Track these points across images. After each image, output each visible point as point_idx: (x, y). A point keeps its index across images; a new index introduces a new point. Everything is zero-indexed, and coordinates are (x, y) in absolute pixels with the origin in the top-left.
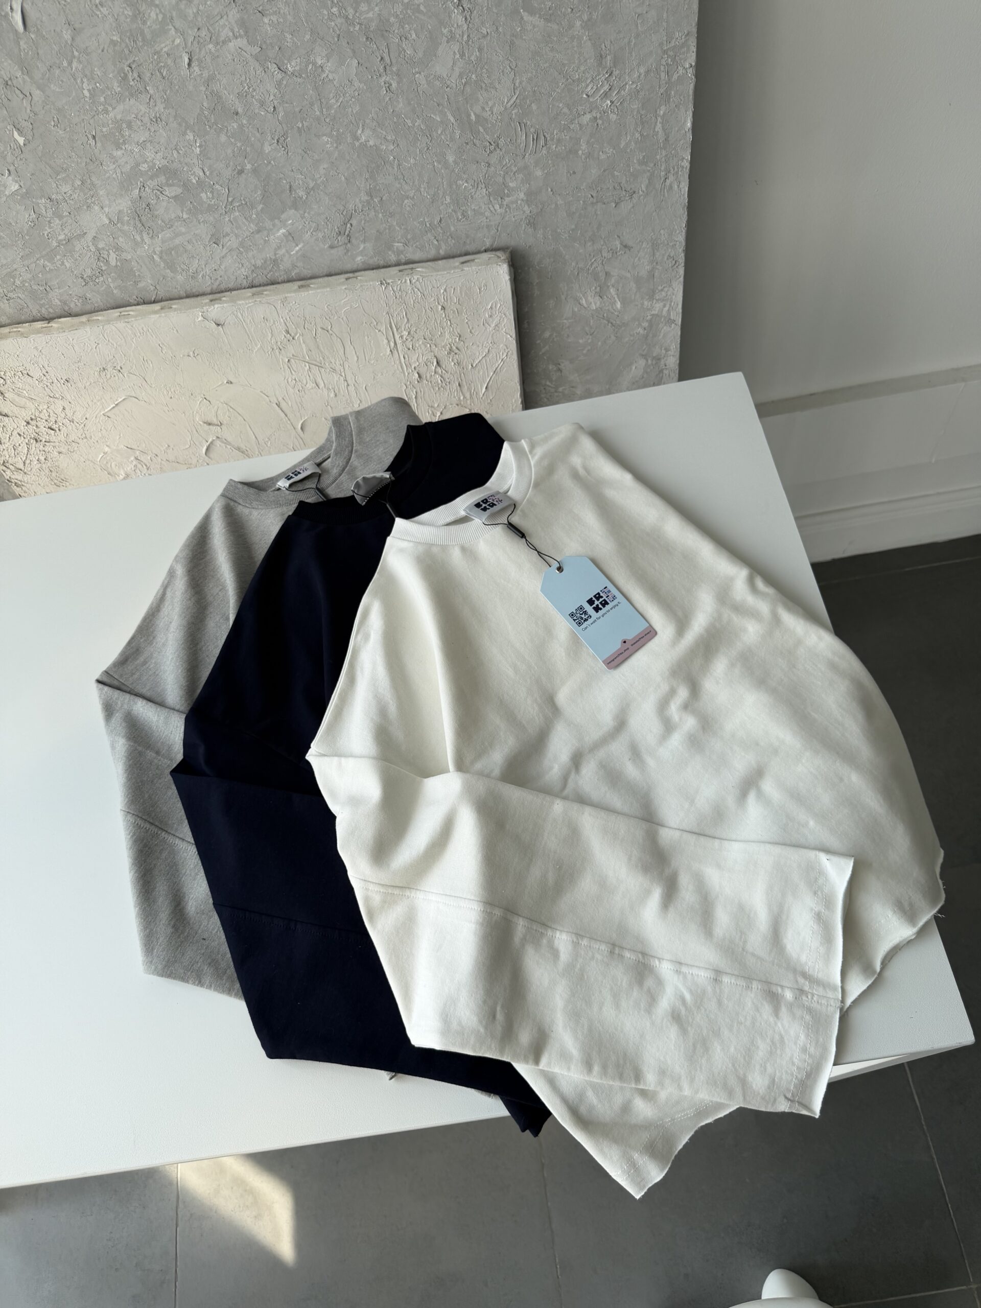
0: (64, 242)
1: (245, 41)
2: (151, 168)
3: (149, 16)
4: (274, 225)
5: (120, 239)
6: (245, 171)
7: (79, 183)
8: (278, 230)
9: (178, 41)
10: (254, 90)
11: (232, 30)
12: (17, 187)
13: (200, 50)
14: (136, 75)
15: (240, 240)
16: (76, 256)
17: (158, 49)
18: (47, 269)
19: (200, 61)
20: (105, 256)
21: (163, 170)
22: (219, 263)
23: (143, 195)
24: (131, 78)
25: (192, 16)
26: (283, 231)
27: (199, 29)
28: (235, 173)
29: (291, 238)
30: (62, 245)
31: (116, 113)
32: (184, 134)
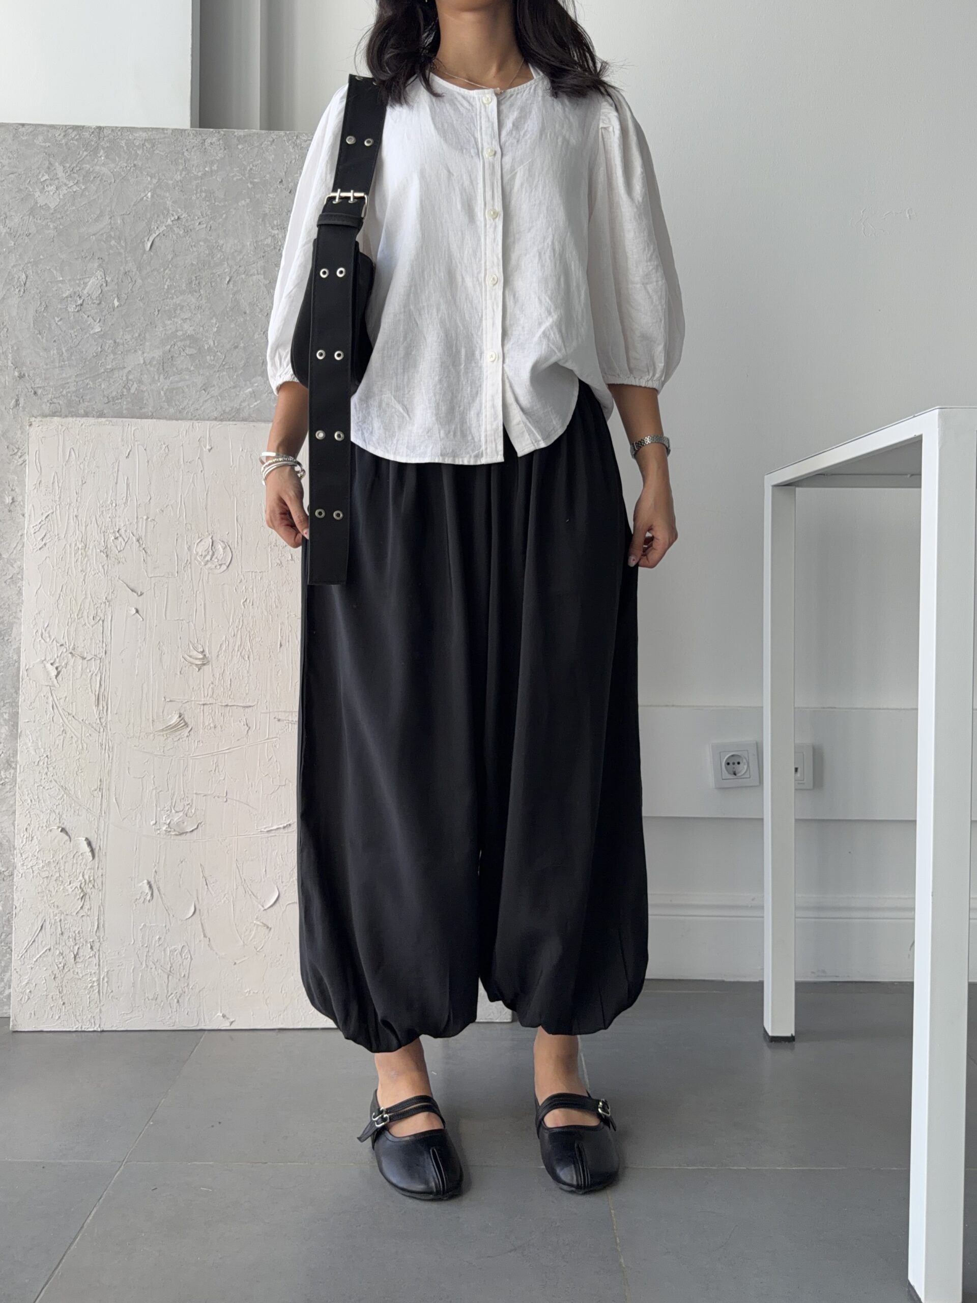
0: (109, 370)
1: (262, 277)
2: (183, 335)
3: (217, 255)
4: (245, 385)
5: (145, 376)
6: (239, 347)
7: (137, 335)
8: (248, 388)
9: (227, 270)
10: (259, 302)
11: (257, 271)
12: (100, 330)
13: (237, 276)
14: (197, 282)
15: (221, 390)
16: (112, 381)
17: (214, 271)
18: (88, 387)
19: (235, 282)
20: (130, 386)
21: (190, 337)
22: (201, 404)
23: (172, 350)
24: (194, 283)
25: (239, 259)
26: (250, 390)
27: (240, 267)
28: (233, 347)
29: (253, 395)
30: (107, 372)
31: (177, 301)
32: (211, 319)
